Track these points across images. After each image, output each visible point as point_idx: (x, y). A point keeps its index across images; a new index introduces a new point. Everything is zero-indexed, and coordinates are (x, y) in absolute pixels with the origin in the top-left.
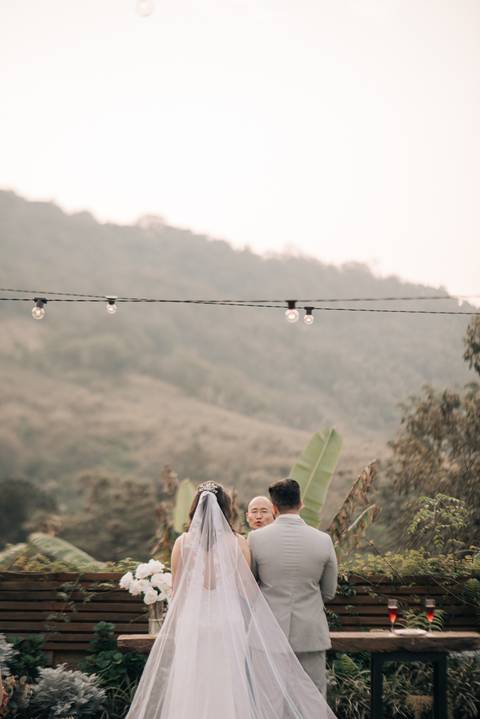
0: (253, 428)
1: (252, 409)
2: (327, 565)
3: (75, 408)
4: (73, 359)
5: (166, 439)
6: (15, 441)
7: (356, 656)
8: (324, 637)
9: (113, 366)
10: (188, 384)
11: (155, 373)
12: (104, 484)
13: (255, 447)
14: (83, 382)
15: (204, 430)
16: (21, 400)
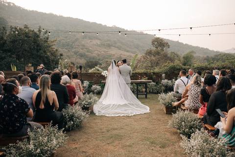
0: (128, 54)
1: (128, 51)
2: (130, 71)
3: (104, 51)
4: (104, 45)
5: (116, 55)
6: (96, 56)
7: (136, 84)
8: (130, 81)
9: (109, 46)
10: (119, 48)
11: (115, 47)
12: (107, 61)
13: (128, 56)
14: (105, 48)
15: (121, 54)
16: (97, 51)
